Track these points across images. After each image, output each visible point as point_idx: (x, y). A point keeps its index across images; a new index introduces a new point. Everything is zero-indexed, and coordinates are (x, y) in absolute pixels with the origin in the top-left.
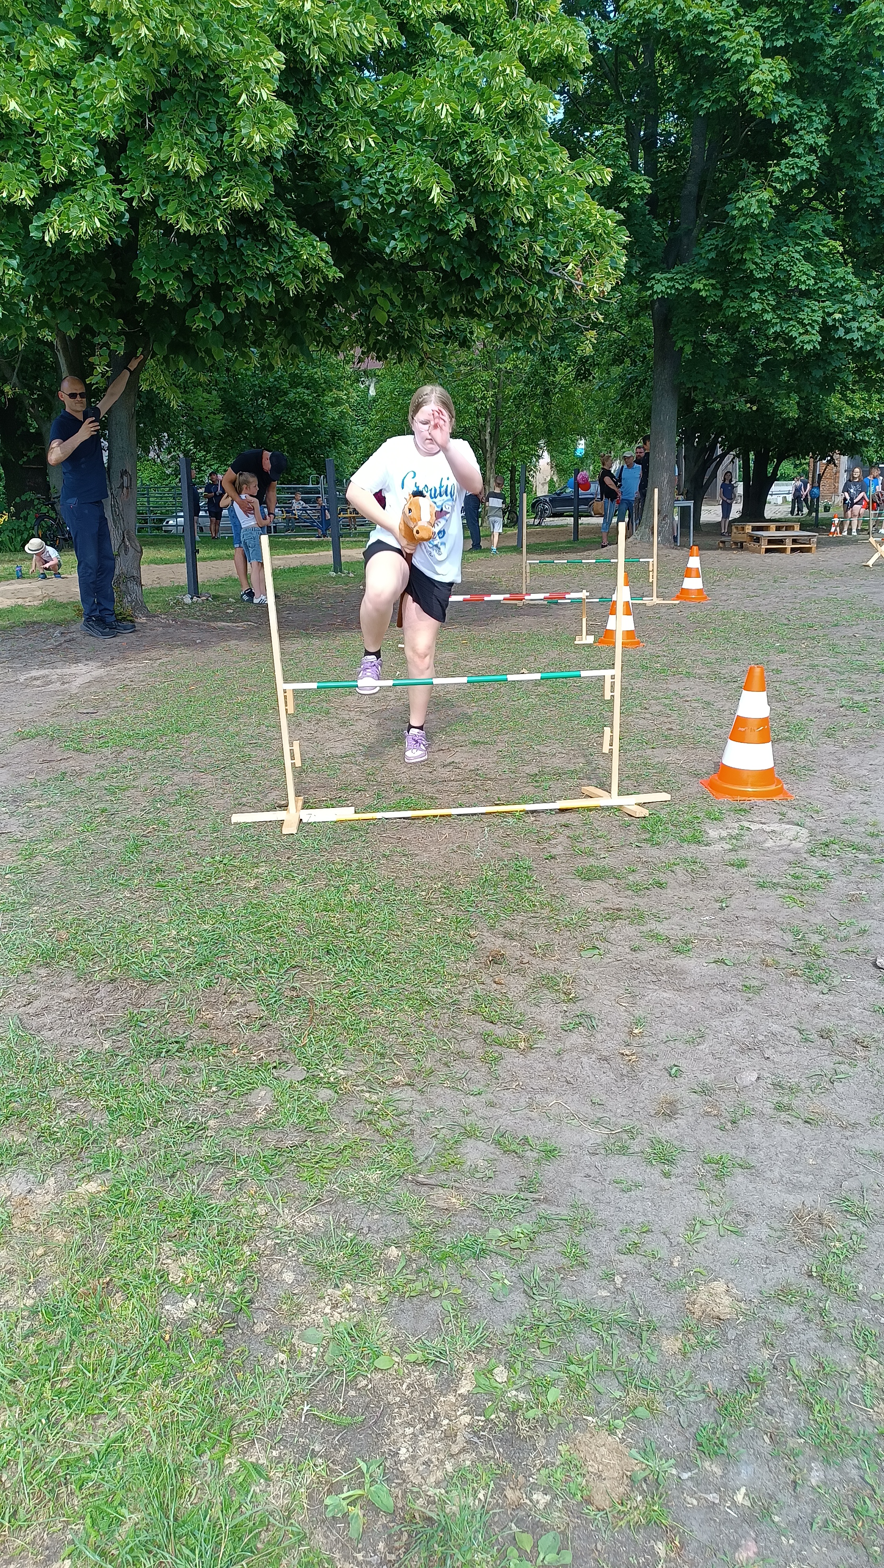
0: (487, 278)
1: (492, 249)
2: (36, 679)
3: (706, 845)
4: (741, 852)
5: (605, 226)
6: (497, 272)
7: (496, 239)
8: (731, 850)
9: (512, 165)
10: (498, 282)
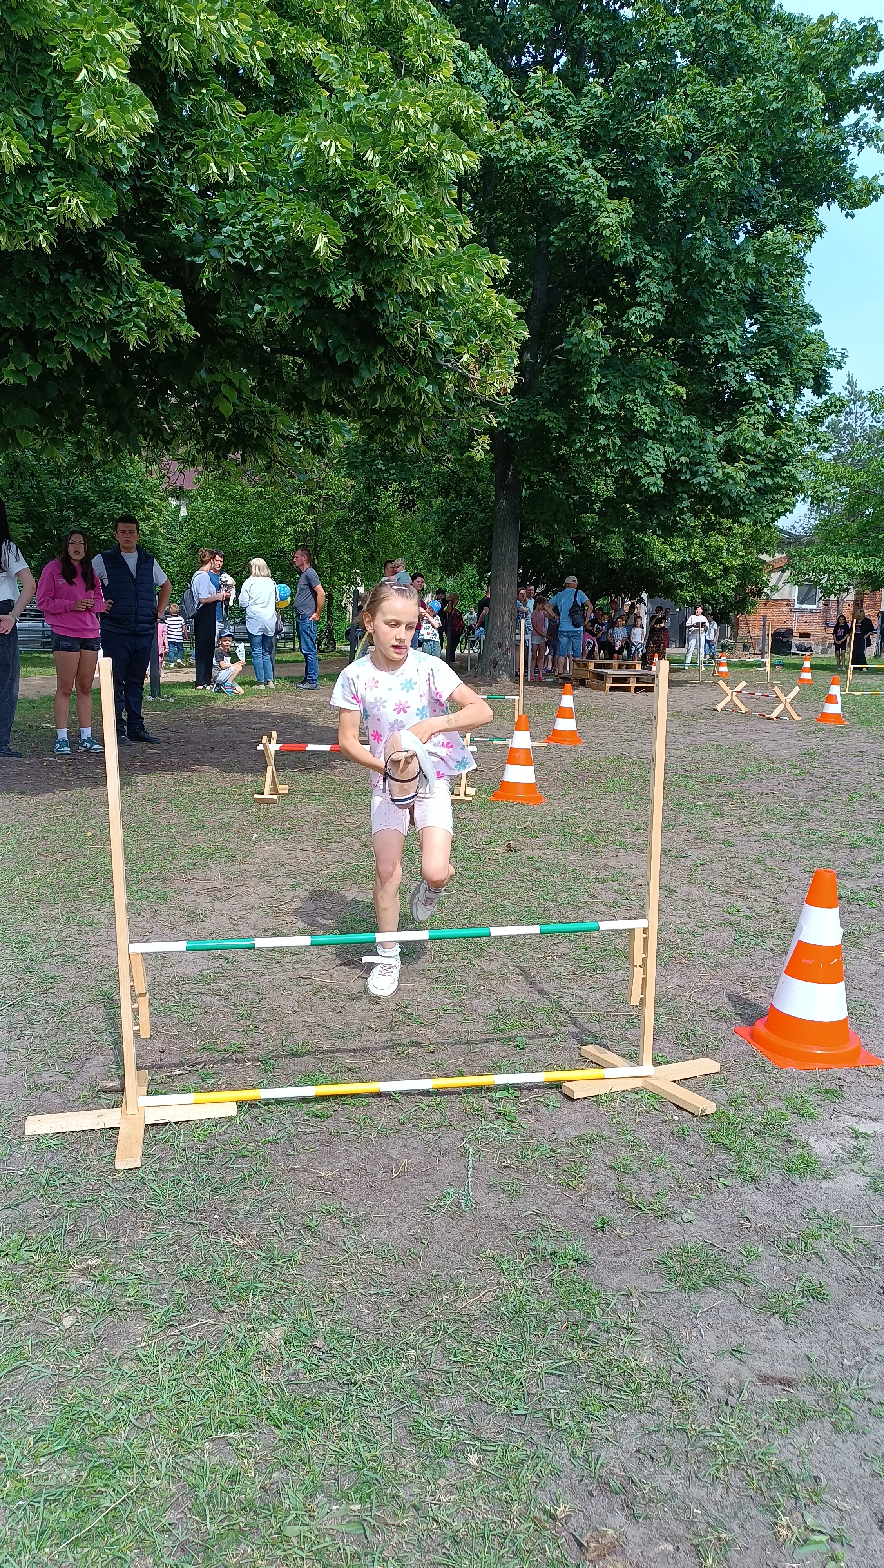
0: (367, 363)
1: (377, 328)
5: (504, 316)
6: (380, 357)
7: (383, 317)
9: (416, 221)
10: (380, 369)
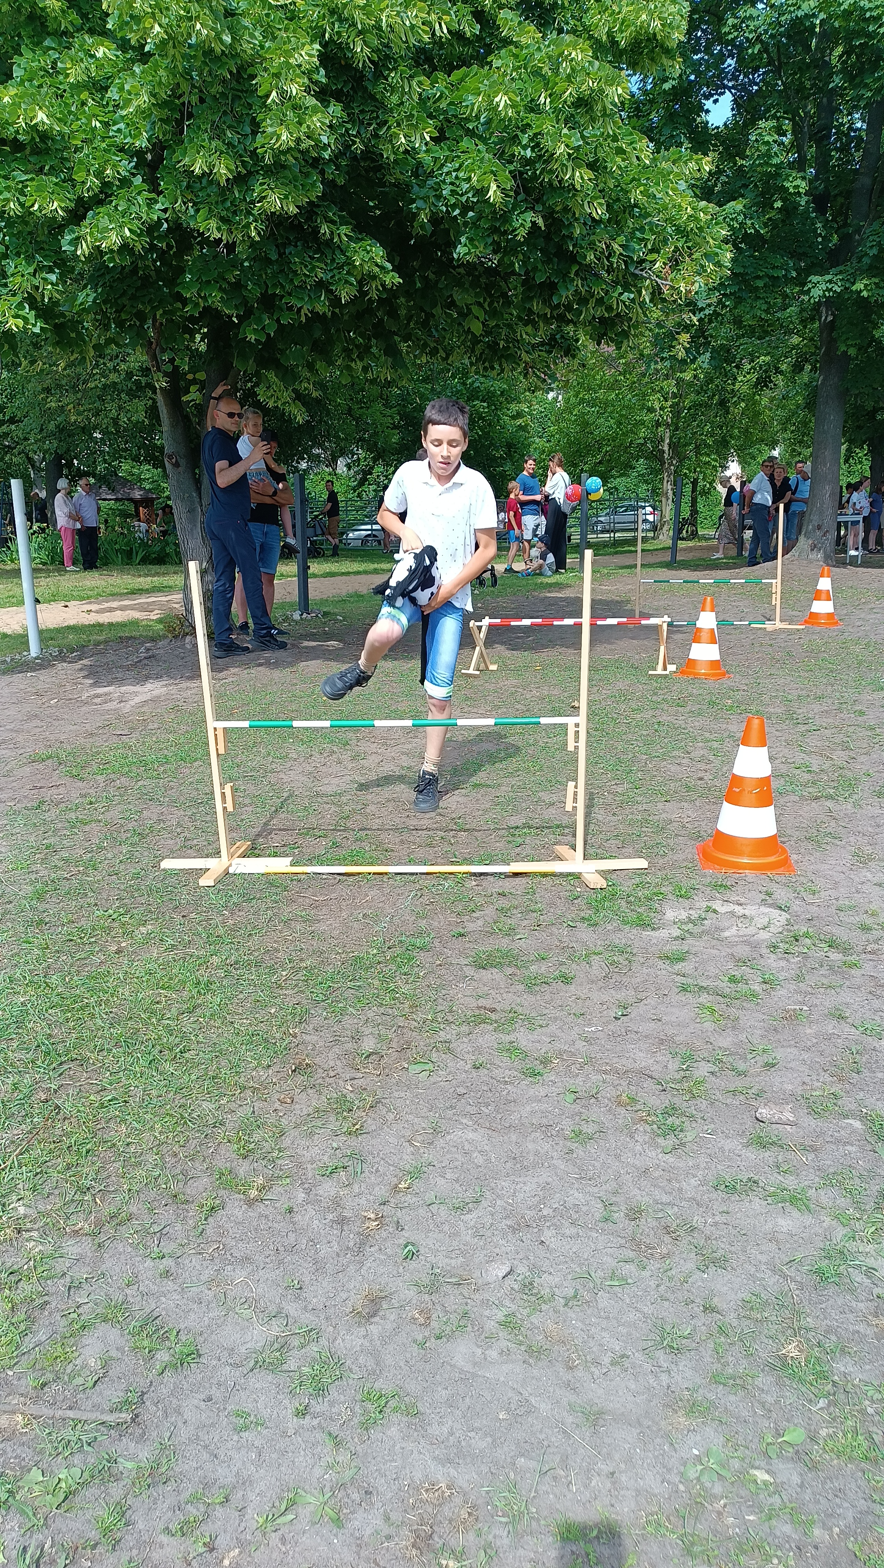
0: (564, 281)
2: (98, 696)
3: (653, 929)
4: (690, 941)
5: (697, 219)
6: (576, 274)
7: (572, 239)
8: (676, 938)
9: (575, 157)
10: (577, 285)
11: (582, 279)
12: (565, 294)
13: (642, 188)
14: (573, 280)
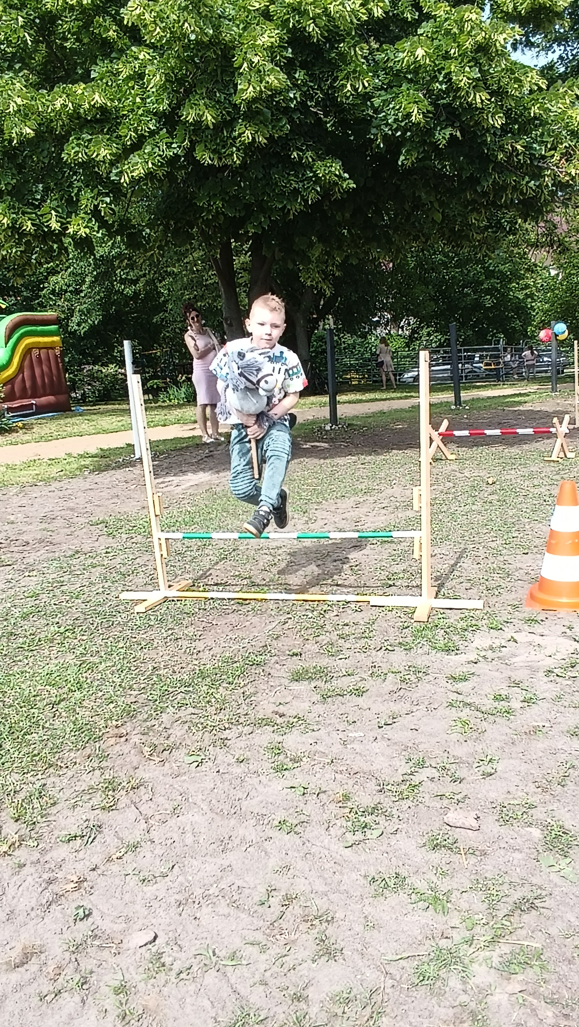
0: (484, 175)
6: (492, 169)
9: (476, 85)
10: (495, 178)
11: (498, 174)
12: (487, 184)
13: (538, 105)
14: (491, 174)
